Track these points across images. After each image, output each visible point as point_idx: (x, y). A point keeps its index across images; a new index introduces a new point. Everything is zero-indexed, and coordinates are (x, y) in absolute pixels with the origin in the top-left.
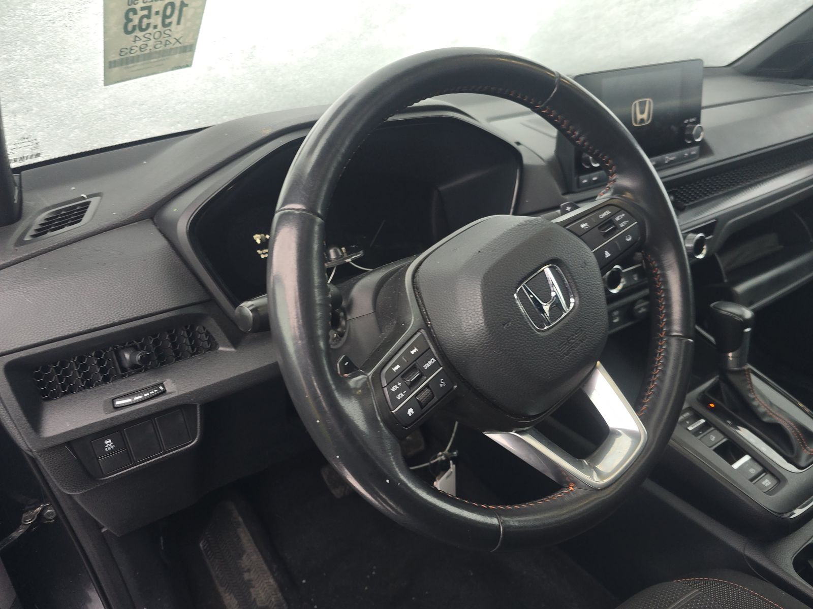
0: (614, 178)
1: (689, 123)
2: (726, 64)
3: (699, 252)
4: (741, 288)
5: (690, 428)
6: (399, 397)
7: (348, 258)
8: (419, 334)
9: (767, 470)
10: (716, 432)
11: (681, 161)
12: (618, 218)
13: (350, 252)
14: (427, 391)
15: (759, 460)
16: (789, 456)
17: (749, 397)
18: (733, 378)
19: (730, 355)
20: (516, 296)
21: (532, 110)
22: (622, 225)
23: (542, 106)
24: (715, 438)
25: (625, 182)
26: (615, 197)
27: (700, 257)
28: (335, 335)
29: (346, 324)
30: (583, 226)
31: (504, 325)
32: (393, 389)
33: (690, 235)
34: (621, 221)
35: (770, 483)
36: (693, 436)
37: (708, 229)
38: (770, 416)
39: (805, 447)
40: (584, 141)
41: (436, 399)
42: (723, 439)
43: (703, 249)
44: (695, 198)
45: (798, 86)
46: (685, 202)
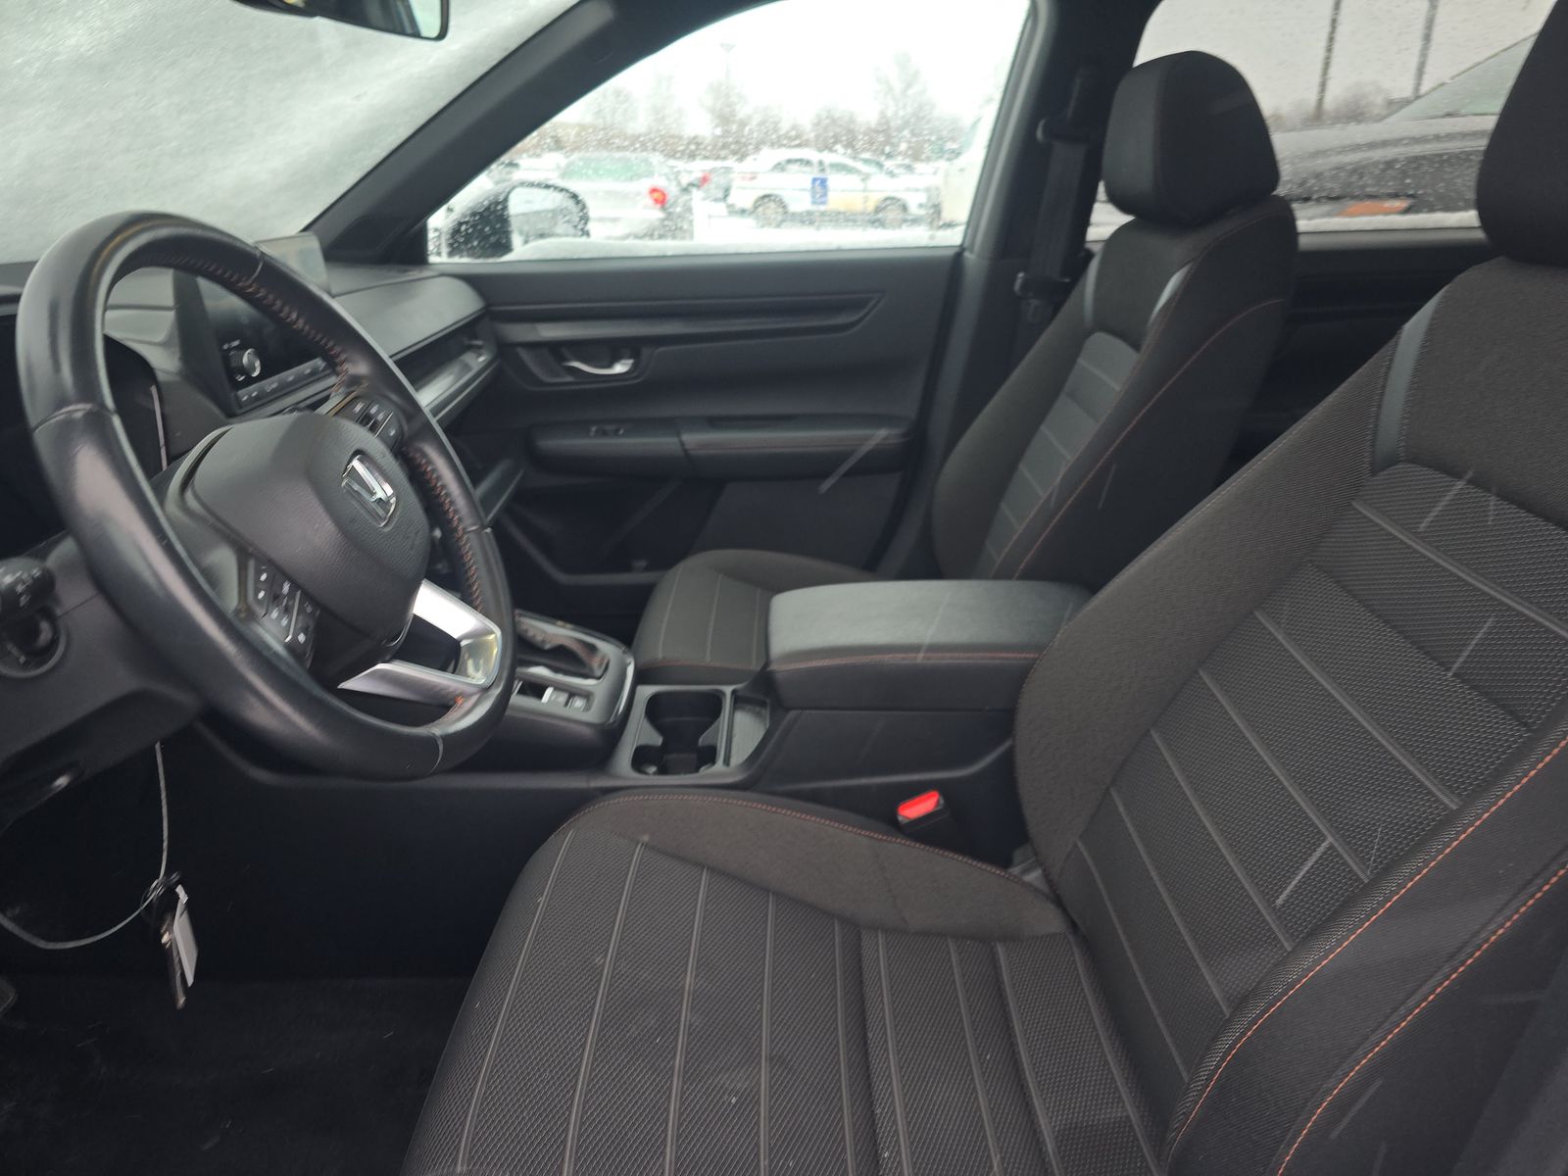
0: (345, 368)
6: (284, 624)
9: (572, 693)
12: (373, 411)
15: (561, 688)
22: (380, 417)
23: (248, 283)
32: (274, 616)
34: (378, 413)
35: (582, 702)
39: (592, 660)
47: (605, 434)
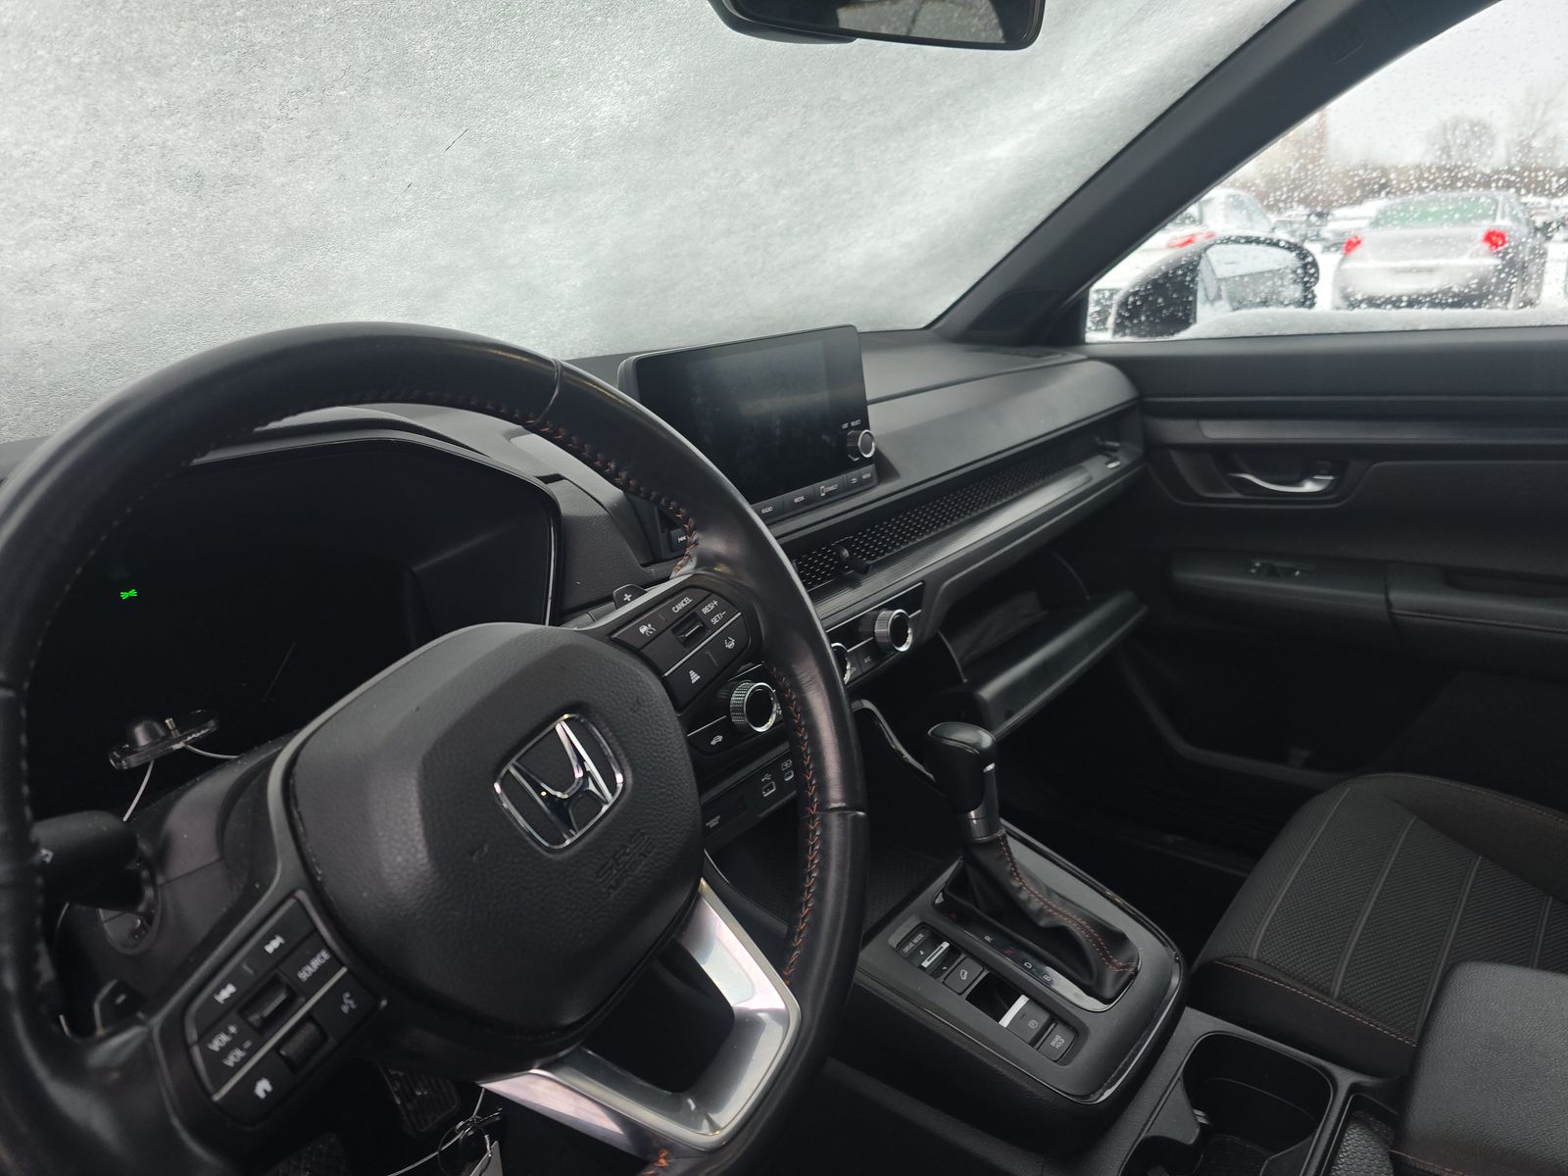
0: (695, 538)
1: (850, 428)
2: (923, 325)
3: (902, 642)
4: (989, 691)
5: (926, 964)
6: (230, 1061)
7: (177, 741)
8: (291, 902)
9: (1056, 1015)
10: (969, 962)
11: (848, 492)
12: (706, 610)
13: (184, 727)
14: (310, 1028)
15: (1043, 1001)
16: (1086, 982)
17: (1013, 887)
18: (985, 857)
19: (973, 814)
20: (497, 787)
21: (526, 429)
22: (715, 621)
23: (538, 420)
24: (967, 974)
25: (715, 544)
26: (700, 571)
27: (904, 648)
28: (139, 921)
29: (156, 895)
30: (643, 630)
31: (472, 853)
32: (216, 1045)
33: (884, 613)
34: (712, 614)
35: (1063, 1041)
36: (931, 979)
37: (910, 600)
38: (1049, 915)
39: (1110, 960)
40: (628, 479)
41: (332, 1042)
42: (982, 972)
43: (907, 635)
44: (886, 550)
45: (1025, 359)
46: (869, 558)
47: (1272, 573)
